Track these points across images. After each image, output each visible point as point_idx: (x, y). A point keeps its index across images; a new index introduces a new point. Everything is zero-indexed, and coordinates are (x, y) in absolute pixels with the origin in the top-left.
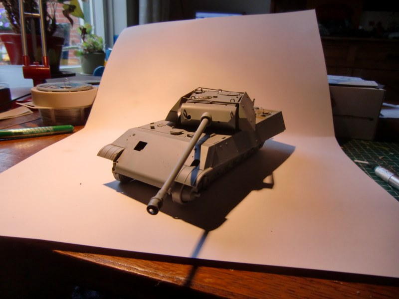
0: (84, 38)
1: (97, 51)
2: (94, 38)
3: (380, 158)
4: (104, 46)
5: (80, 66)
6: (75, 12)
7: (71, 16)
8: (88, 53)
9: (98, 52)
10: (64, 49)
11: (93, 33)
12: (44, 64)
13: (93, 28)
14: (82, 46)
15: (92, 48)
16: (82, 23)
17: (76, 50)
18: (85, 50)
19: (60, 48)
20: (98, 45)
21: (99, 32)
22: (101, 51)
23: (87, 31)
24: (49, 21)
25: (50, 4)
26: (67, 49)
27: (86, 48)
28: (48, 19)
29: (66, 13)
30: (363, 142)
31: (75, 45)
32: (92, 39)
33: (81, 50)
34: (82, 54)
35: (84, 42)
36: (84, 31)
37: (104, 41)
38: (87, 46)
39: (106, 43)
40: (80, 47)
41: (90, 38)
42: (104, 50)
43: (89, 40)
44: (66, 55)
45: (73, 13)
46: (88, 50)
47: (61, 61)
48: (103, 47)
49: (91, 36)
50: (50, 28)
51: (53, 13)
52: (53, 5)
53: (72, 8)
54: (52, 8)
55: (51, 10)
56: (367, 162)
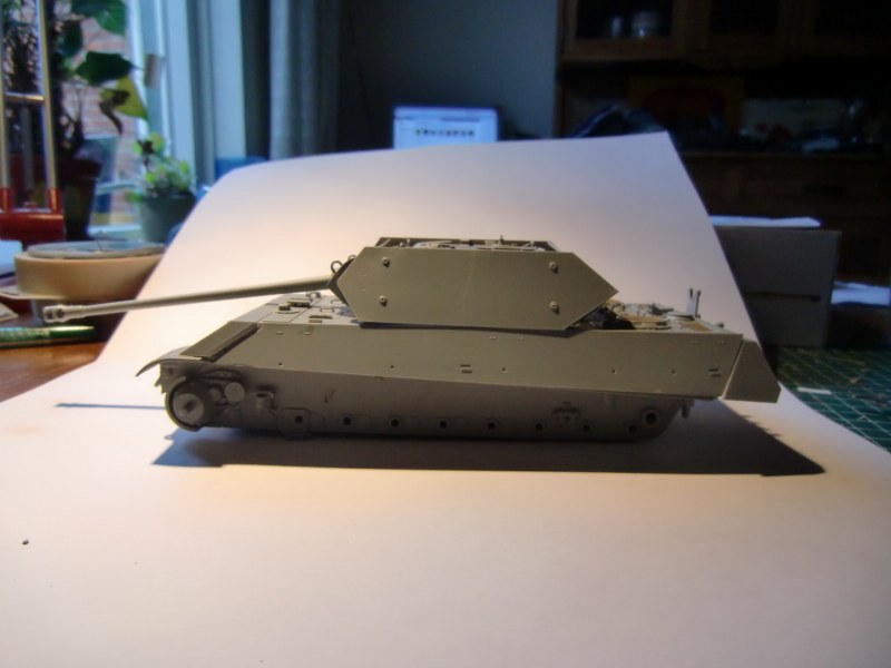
0: (147, 163)
1: (176, 191)
2: (170, 164)
3: (853, 381)
4: (194, 181)
5: (137, 227)
6: (128, 106)
7: (118, 113)
8: (155, 196)
9: (178, 194)
10: (100, 189)
11: (167, 153)
12: (50, 206)
13: (168, 142)
14: (143, 182)
15: (164, 185)
16: (142, 129)
17: (129, 190)
18: (149, 190)
19: (91, 186)
20: (180, 178)
21: (181, 152)
22: (186, 192)
23: (155, 147)
24: (67, 127)
26: (107, 188)
27: (152, 186)
28: (64, 120)
29: (109, 106)
30: (803, 352)
31: (127, 179)
32: (165, 166)
33: (140, 190)
34: (143, 199)
35: (149, 171)
36: (147, 148)
37: (193, 172)
38: (153, 182)
40: (137, 183)
41: (160, 165)
42: (192, 189)
43: (158, 170)
44: (105, 204)
45: (121, 107)
46: (157, 189)
47: (94, 216)
48: (189, 182)
49: (163, 160)
50: (70, 141)
51: (77, 109)
52: (78, 91)
53: (120, 97)
54: (76, 98)
55: (73, 102)
56: (828, 392)
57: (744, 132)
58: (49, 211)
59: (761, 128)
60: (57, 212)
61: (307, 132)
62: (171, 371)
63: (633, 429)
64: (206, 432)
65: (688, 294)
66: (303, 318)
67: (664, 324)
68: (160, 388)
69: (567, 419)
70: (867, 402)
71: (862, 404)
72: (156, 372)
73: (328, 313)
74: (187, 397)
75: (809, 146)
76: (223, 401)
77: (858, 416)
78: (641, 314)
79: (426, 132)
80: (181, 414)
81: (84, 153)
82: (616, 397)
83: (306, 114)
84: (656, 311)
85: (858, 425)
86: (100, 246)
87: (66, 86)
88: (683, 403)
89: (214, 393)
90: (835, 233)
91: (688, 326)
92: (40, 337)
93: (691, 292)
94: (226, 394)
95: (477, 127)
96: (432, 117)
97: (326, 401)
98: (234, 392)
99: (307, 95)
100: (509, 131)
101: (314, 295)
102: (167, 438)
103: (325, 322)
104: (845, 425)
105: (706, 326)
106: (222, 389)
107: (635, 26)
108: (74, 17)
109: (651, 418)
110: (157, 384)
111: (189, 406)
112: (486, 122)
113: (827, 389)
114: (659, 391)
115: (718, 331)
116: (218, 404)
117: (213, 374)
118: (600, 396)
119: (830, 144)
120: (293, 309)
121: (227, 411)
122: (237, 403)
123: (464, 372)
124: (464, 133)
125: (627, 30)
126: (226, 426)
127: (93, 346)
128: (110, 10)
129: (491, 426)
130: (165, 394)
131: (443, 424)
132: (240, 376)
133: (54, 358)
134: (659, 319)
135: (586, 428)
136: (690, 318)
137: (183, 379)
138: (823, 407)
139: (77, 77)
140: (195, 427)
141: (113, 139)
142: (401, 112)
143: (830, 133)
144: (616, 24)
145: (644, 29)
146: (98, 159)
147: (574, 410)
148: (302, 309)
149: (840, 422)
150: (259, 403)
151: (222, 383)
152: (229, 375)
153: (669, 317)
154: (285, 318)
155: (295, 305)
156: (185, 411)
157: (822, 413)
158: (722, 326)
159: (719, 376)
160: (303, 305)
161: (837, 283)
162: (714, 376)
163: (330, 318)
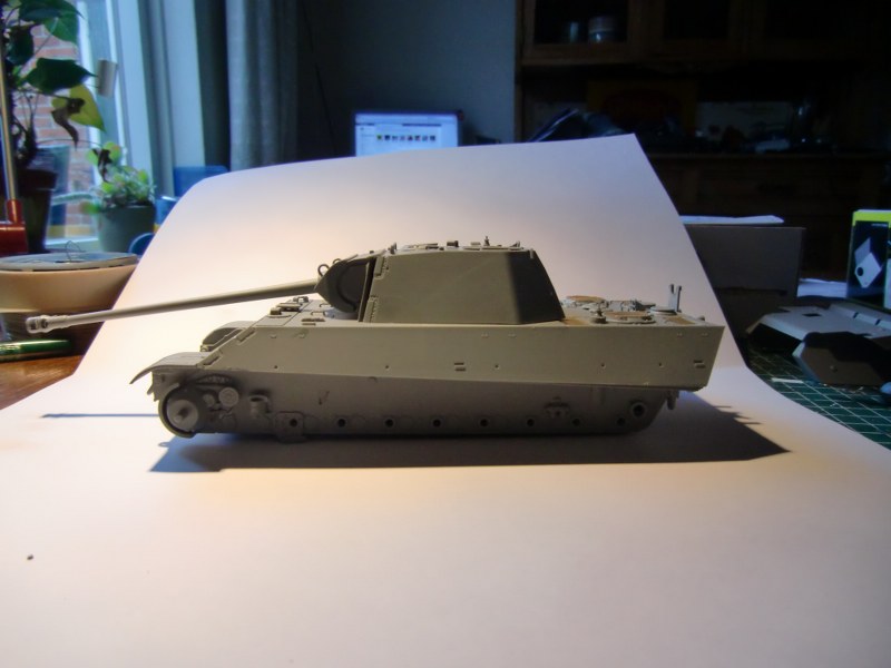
0: (103, 173)
1: (134, 201)
2: (127, 174)
4: (152, 191)
5: (95, 239)
6: (83, 115)
7: (71, 122)
8: (113, 206)
9: (137, 204)
10: (55, 201)
11: (124, 163)
12: (11, 218)
13: (125, 151)
14: (100, 192)
15: (122, 195)
16: (94, 135)
17: (84, 200)
18: (106, 200)
19: (46, 197)
20: (139, 187)
21: (138, 161)
22: (145, 202)
23: (111, 156)
24: (18, 137)
25: (20, 98)
26: (61, 199)
27: (109, 196)
28: (17, 130)
29: (61, 117)
31: (83, 190)
32: (122, 175)
33: (97, 201)
34: (100, 210)
35: (105, 180)
36: (104, 157)
37: (151, 182)
38: (110, 192)
39: (155, 183)
40: (93, 194)
41: (118, 174)
42: (152, 198)
43: (115, 178)
44: (59, 215)
45: (75, 116)
46: (115, 199)
47: (49, 228)
48: (149, 192)
49: (120, 170)
50: (22, 151)
51: (28, 118)
52: (29, 100)
53: (75, 105)
54: (27, 106)
55: (23, 111)
56: (801, 382)
57: (699, 134)
58: (9, 222)
59: (714, 130)
60: (18, 224)
61: (268, 140)
62: (163, 378)
63: (621, 421)
64: (201, 439)
65: (669, 290)
66: (296, 321)
67: (649, 318)
68: (152, 395)
69: (558, 413)
70: (837, 390)
71: (832, 391)
72: (148, 380)
73: (320, 316)
74: (181, 403)
75: (761, 147)
76: (217, 406)
77: (831, 403)
78: (625, 310)
79: (387, 137)
80: (176, 421)
81: (37, 163)
82: (604, 389)
83: (266, 122)
84: (639, 307)
85: (832, 411)
86: (69, 257)
87: (16, 95)
88: (669, 395)
89: (208, 398)
90: (799, 229)
91: (670, 320)
92: (11, 352)
93: (672, 287)
94: (221, 399)
95: (438, 131)
96: (393, 123)
97: (320, 403)
98: (229, 397)
99: (267, 102)
100: (470, 136)
101: (301, 300)
102: (161, 445)
103: (319, 324)
104: (820, 412)
105: (689, 320)
106: (216, 395)
107: (591, 32)
108: (23, 23)
109: (639, 410)
110: (149, 392)
111: (184, 413)
112: (447, 127)
113: (799, 379)
114: (647, 384)
115: (700, 324)
116: (212, 410)
117: (206, 380)
118: (590, 389)
119: (783, 144)
120: (284, 314)
121: (221, 416)
122: (231, 409)
123: (458, 370)
124: (425, 139)
125: (584, 34)
126: (220, 431)
127: (68, 359)
128: (60, 17)
129: (484, 423)
130: (158, 402)
131: (437, 423)
132: (232, 381)
133: (27, 373)
134: (644, 314)
135: (576, 422)
136: (672, 312)
137: (177, 385)
138: (797, 396)
139: (27, 85)
140: (190, 434)
141: (67, 149)
142: (361, 118)
143: (781, 135)
144: (574, 29)
145: (601, 34)
146: (51, 169)
147: (564, 405)
148: (293, 313)
149: (815, 410)
150: (254, 408)
151: (215, 388)
152: (223, 380)
153: (652, 312)
154: (278, 322)
155: (285, 309)
156: (180, 417)
157: (797, 402)
158: (703, 319)
159: (703, 367)
160: (293, 310)
161: (801, 280)
162: (698, 367)
163: (322, 321)
